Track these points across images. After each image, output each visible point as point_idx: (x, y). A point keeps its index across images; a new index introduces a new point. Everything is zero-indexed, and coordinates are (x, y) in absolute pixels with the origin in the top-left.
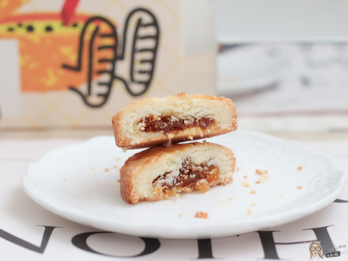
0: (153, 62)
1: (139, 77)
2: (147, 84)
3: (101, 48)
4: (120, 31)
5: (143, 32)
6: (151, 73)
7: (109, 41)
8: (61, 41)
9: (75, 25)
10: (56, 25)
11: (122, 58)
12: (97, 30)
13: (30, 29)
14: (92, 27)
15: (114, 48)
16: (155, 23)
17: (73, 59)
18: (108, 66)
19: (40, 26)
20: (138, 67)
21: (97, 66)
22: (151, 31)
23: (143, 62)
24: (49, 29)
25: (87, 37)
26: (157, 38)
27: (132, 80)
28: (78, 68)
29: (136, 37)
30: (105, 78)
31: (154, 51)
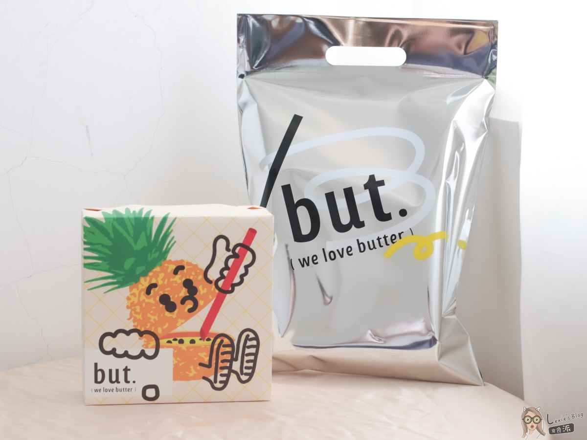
0: (254, 362)
1: (245, 371)
2: (251, 375)
3: (223, 353)
4: (235, 343)
5: (249, 343)
6: (253, 368)
7: (229, 349)
8: (200, 349)
9: (209, 340)
10: (197, 339)
11: (236, 360)
12: (222, 341)
13: (181, 342)
14: (219, 340)
15: (231, 353)
16: (256, 338)
17: (206, 360)
18: (228, 365)
19: (187, 340)
20: (245, 364)
21: (220, 364)
22: (254, 343)
23: (248, 361)
24: (193, 342)
25: (216, 347)
26: (257, 347)
27: (242, 373)
28: (209, 366)
29: (245, 346)
30: (226, 371)
31: (256, 355)
